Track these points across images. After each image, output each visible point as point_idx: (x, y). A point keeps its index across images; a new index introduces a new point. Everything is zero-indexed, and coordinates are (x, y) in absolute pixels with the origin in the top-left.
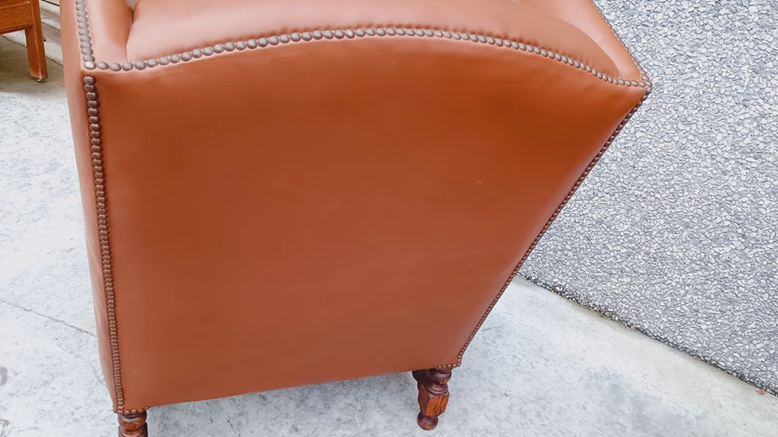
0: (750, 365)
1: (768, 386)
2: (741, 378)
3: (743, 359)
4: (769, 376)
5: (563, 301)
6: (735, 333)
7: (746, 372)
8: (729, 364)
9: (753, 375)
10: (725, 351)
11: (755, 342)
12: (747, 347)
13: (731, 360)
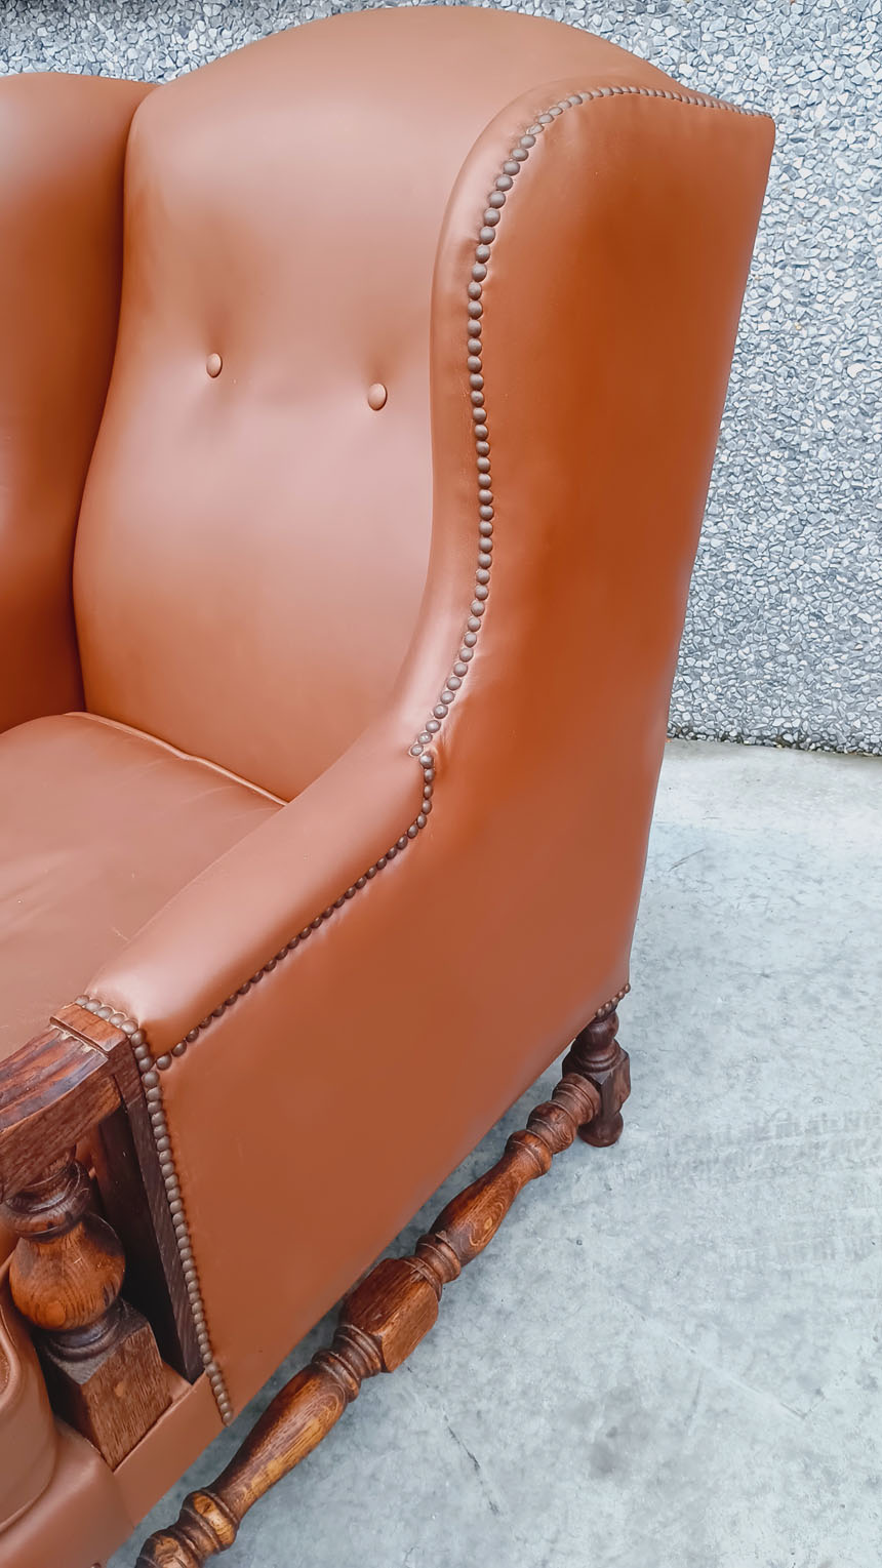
5: (807, 757)
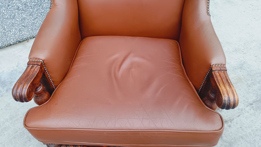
0: (18, 37)
1: (28, 38)
2: (20, 42)
3: (14, 37)
4: (25, 35)
6: (4, 33)
7: (19, 39)
8: (13, 41)
9: (21, 39)
10: (8, 39)
11: (11, 30)
12: (11, 33)
13: (12, 40)
